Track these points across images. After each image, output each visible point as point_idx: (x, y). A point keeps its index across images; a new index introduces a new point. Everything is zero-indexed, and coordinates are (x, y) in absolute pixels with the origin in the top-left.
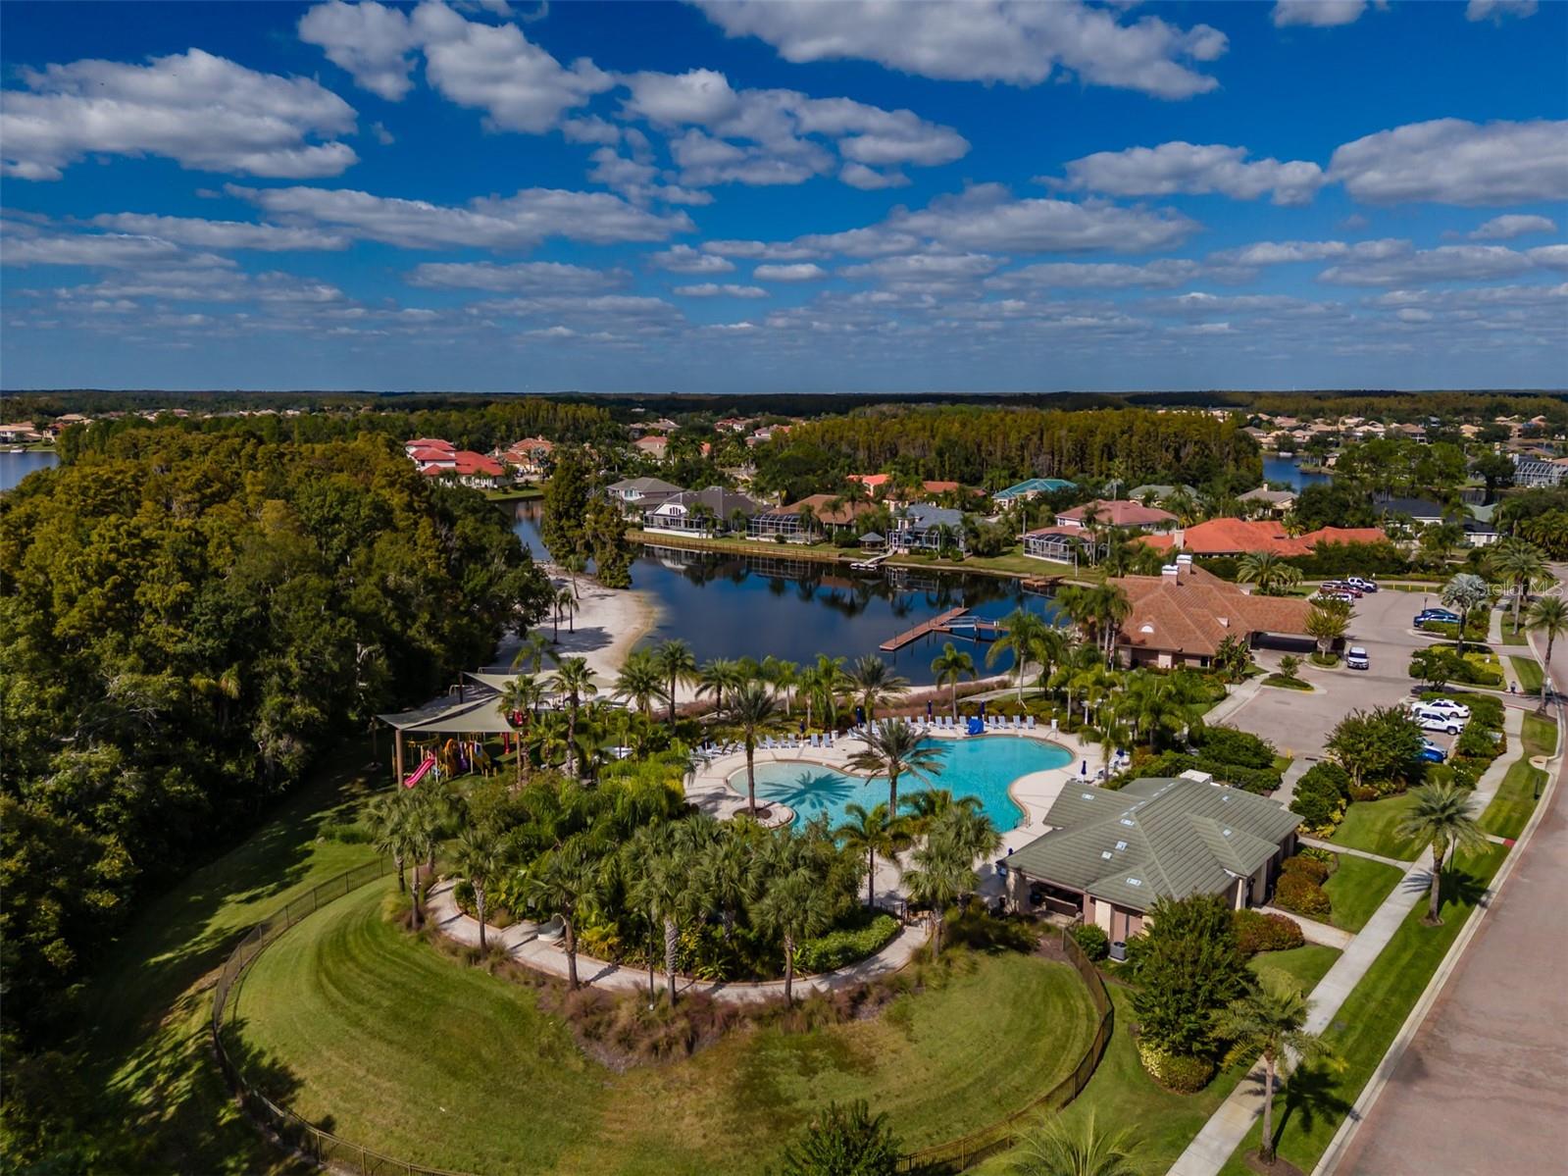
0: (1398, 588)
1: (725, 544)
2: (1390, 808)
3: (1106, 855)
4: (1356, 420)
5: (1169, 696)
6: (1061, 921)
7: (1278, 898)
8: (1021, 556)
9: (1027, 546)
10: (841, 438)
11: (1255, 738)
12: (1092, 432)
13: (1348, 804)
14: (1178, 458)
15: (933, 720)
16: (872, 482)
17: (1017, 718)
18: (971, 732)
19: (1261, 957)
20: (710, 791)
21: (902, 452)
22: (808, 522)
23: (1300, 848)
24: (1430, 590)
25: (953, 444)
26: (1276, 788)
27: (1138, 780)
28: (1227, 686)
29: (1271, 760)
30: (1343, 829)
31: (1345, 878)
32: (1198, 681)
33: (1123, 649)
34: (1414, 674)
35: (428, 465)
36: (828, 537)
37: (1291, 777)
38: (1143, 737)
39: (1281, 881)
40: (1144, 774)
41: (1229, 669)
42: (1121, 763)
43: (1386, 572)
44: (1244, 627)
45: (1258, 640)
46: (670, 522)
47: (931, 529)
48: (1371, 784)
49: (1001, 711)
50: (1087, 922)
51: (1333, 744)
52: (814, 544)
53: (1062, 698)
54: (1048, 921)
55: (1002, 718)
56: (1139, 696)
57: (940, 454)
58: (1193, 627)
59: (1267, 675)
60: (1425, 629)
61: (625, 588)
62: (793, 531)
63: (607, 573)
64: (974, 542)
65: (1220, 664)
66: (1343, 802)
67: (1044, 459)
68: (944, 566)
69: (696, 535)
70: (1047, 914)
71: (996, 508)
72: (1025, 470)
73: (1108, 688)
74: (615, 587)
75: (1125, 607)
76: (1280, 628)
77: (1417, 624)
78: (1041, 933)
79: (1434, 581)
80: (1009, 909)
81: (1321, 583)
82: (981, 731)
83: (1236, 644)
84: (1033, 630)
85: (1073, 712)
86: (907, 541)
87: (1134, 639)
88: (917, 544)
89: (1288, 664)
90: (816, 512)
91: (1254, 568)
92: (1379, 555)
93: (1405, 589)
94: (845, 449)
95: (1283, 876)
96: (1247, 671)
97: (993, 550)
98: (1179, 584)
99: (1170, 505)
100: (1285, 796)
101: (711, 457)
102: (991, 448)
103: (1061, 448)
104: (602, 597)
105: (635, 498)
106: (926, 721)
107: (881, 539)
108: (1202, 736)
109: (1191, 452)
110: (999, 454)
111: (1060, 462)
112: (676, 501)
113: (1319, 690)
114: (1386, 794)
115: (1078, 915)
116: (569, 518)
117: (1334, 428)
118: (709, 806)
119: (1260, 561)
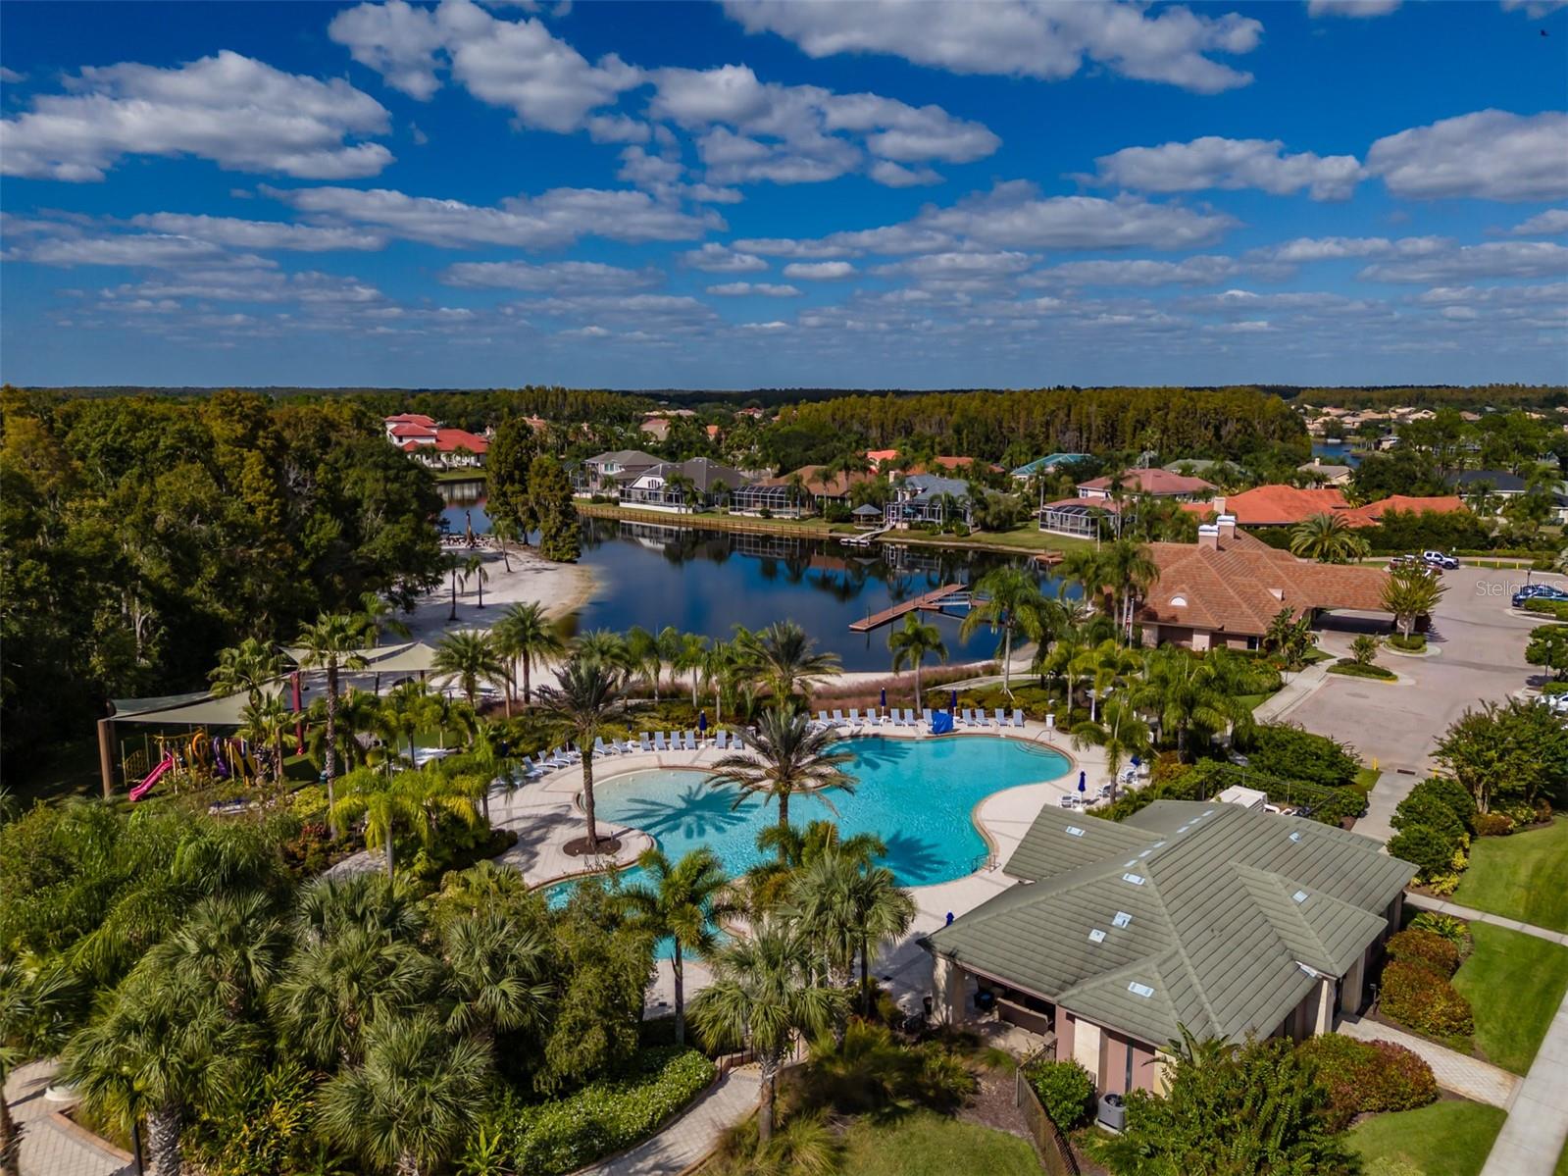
0: (1483, 564)
1: (706, 520)
2: (1533, 846)
3: (1096, 936)
4: (1407, 410)
5: (1207, 681)
6: (1020, 1042)
7: (1385, 1007)
8: (1036, 531)
9: (1044, 520)
10: (852, 416)
11: (1329, 743)
12: (1124, 408)
13: (1471, 840)
14: (1218, 436)
15: (888, 713)
16: (876, 457)
17: (999, 712)
18: (936, 730)
19: (1364, 1124)
20: (546, 811)
21: (918, 429)
22: (799, 497)
23: (1411, 912)
24: (1522, 566)
25: (971, 421)
26: (1361, 814)
27: (1158, 802)
28: (1283, 674)
29: (1353, 774)
30: (1469, 881)
31: (1486, 966)
32: (1245, 666)
33: (1147, 626)
34: (1534, 659)
35: (406, 441)
36: (819, 511)
37: (1386, 800)
38: (1168, 740)
39: (1390, 975)
40: (1168, 793)
41: (1284, 652)
42: (1134, 776)
43: (1468, 546)
44: (1303, 602)
45: (1320, 619)
46: (651, 496)
47: (932, 500)
48: (1502, 809)
49: (980, 703)
50: (1061, 1057)
51: (1447, 751)
52: (803, 518)
53: (1061, 686)
54: (999, 1043)
55: (980, 712)
56: (1164, 681)
57: (958, 431)
58: (1237, 598)
59: (1334, 662)
60: (1527, 609)
61: (571, 561)
62: (780, 505)
63: (550, 544)
64: (981, 514)
65: (1272, 645)
66: (1466, 838)
67: (1071, 436)
68: (947, 541)
69: (675, 510)
70: (998, 1029)
71: (1014, 486)
72: (1047, 448)
73: (1123, 672)
74: (560, 561)
75: (1150, 570)
76: (1349, 603)
77: (1517, 603)
78: (982, 1068)
79: (1525, 557)
80: (937, 1019)
81: (1391, 559)
82: (949, 728)
83: (1293, 621)
84: (1020, 593)
85: (1075, 702)
86: (905, 515)
87: (1162, 615)
88: (919, 518)
89: (1362, 647)
90: (805, 482)
91: (1312, 533)
92: (1460, 527)
93: (1493, 566)
94: (856, 427)
95: (1392, 966)
96: (1308, 655)
97: (1004, 523)
98: (1219, 548)
99: (1209, 476)
100: (1377, 826)
101: (718, 440)
102: (1013, 425)
103: (1090, 426)
104: (538, 571)
105: (615, 471)
106: (878, 715)
107: (877, 512)
108: (1253, 739)
109: (1233, 430)
110: (1021, 430)
111: (1088, 440)
112: (655, 473)
113: (1405, 680)
114: (1524, 825)
115: (1048, 1039)
116: (513, 483)
117: (1386, 416)
118: (536, 834)
119: (1320, 525)
